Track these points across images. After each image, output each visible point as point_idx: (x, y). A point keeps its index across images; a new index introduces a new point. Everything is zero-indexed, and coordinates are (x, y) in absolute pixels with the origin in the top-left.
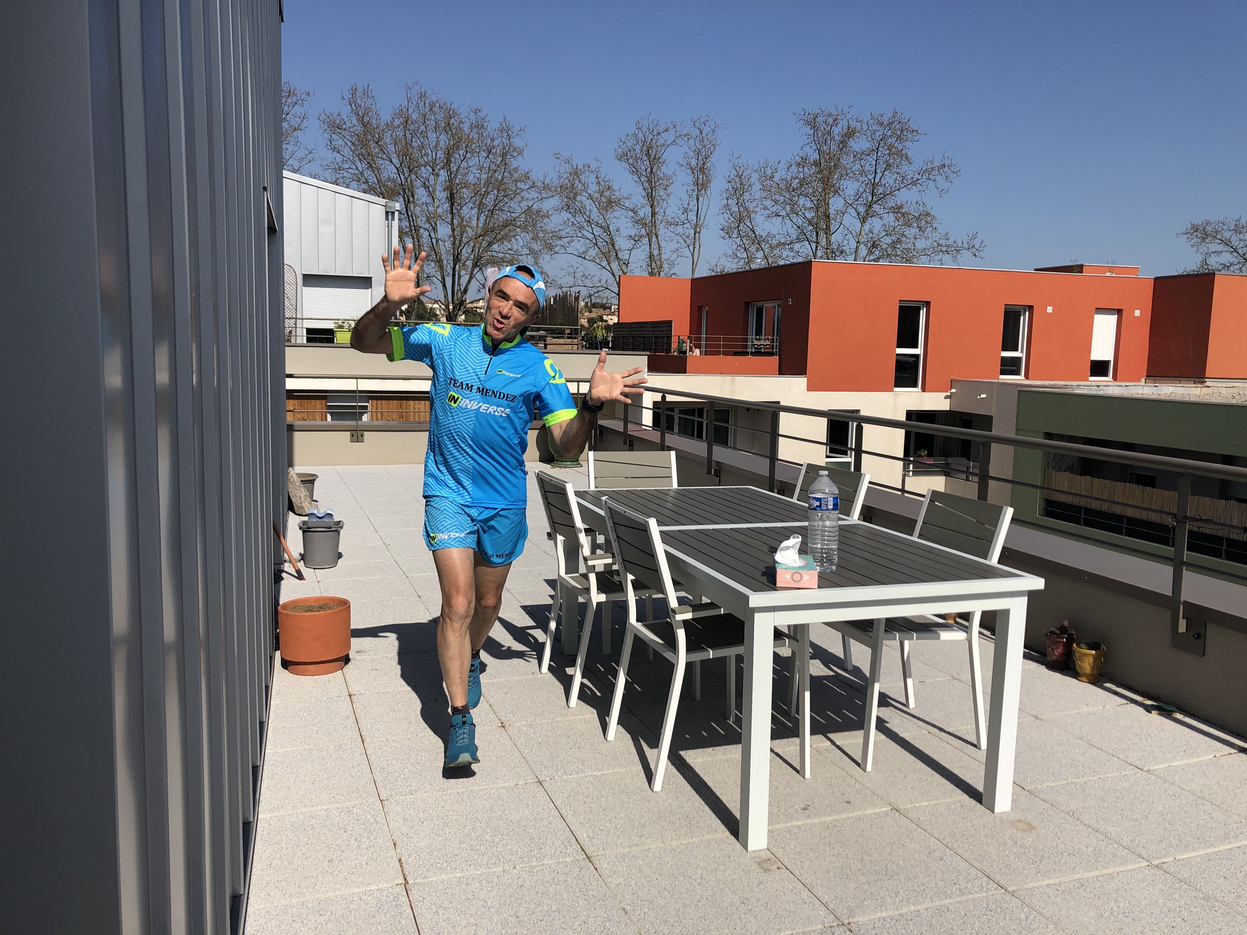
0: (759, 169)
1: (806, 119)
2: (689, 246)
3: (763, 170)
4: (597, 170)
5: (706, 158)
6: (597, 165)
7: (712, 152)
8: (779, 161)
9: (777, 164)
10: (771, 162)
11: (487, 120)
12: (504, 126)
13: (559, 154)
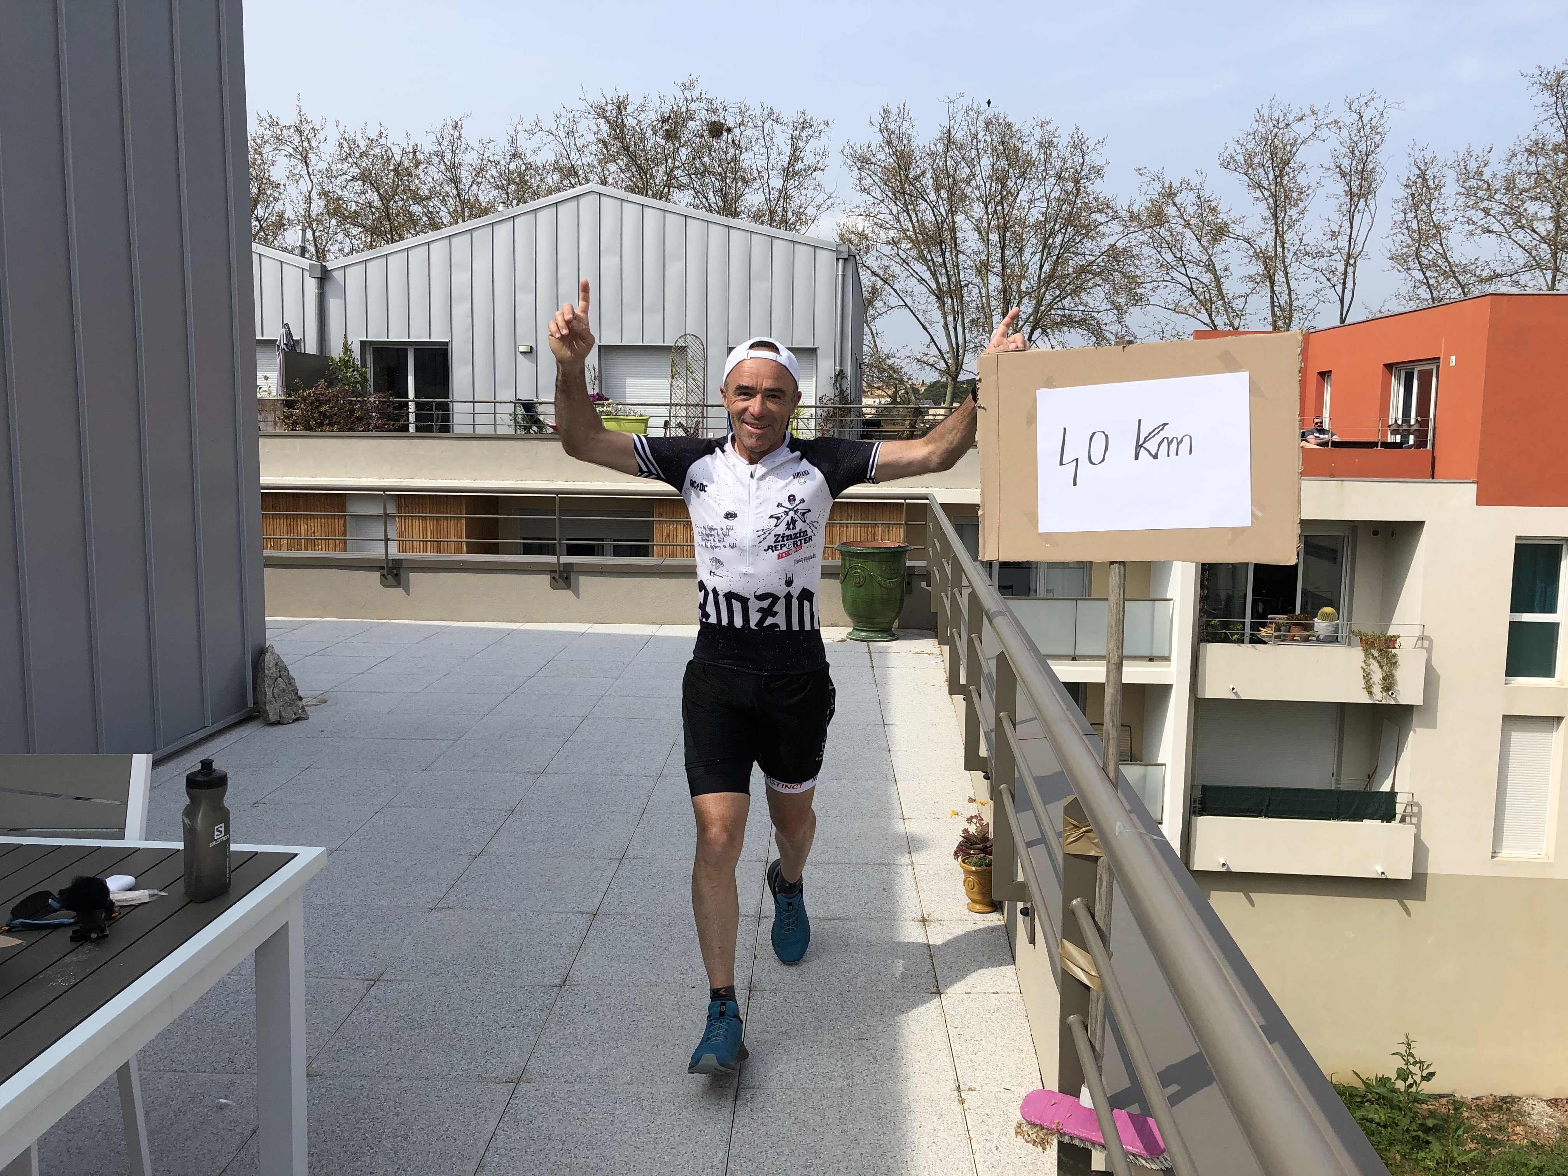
0: (1456, 163)
1: (1543, 81)
2: (1334, 286)
3: (1462, 164)
4: (1199, 186)
5: (1367, 155)
6: (1200, 179)
7: (1377, 146)
8: (1491, 148)
9: (1486, 152)
10: (1477, 151)
11: (1056, 135)
12: (1076, 139)
13: (1145, 168)
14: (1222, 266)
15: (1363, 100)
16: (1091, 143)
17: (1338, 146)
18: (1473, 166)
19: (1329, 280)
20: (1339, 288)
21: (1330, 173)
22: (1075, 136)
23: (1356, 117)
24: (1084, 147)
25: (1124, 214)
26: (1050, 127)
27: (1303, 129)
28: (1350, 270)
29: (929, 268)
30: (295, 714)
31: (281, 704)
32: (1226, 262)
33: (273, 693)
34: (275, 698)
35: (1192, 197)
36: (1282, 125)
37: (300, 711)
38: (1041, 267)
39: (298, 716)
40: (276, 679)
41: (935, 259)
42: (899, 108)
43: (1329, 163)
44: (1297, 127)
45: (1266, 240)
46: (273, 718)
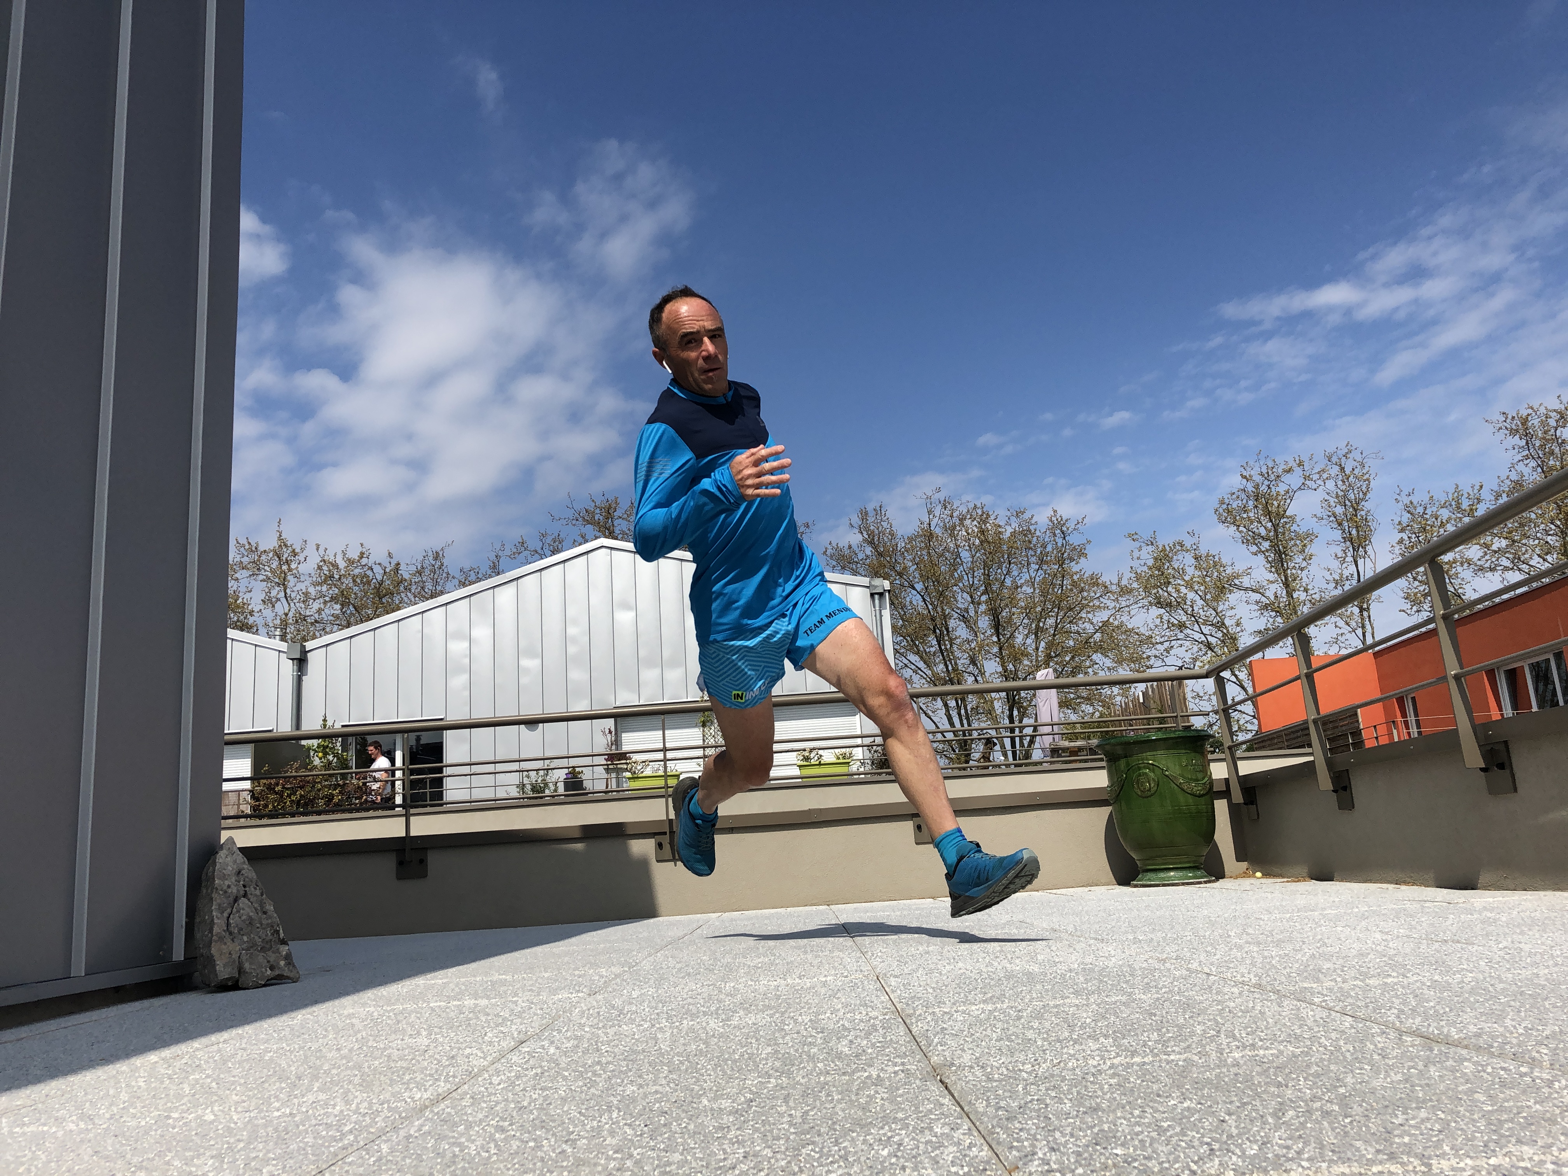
1: (1508, 426)
3: (1454, 503)
4: (1195, 547)
5: (1358, 504)
6: (1192, 540)
7: (1365, 494)
8: (1481, 487)
9: (1476, 491)
10: (1466, 489)
11: (1033, 522)
12: (1056, 522)
13: (1136, 534)
14: (1233, 622)
15: (1341, 453)
16: (1071, 525)
17: (1327, 497)
18: (1465, 505)
19: (1348, 624)
20: (1359, 632)
21: (1324, 522)
22: (1053, 519)
23: (1338, 468)
24: (1064, 529)
25: (1114, 588)
26: (1027, 516)
27: (1294, 480)
28: (1365, 614)
29: (921, 658)
30: (272, 968)
31: (244, 946)
32: (1238, 617)
33: (228, 925)
34: (231, 933)
35: (1188, 560)
36: (1272, 477)
37: (282, 963)
38: (1037, 649)
39: (277, 972)
40: (236, 900)
41: (928, 650)
42: (875, 510)
43: (1319, 512)
44: (1286, 478)
45: (1275, 589)
46: (223, 970)
